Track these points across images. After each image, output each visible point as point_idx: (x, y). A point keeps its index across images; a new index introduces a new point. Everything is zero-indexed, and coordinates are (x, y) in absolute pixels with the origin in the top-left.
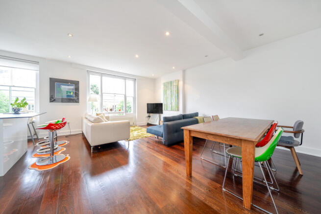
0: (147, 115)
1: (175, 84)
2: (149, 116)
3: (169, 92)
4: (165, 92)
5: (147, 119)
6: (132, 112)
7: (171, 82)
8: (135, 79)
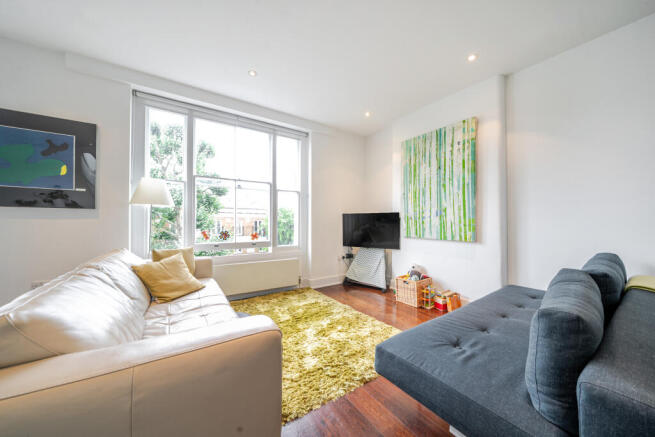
0: (343, 250)
1: (459, 137)
2: (350, 256)
3: (428, 172)
4: (411, 173)
5: (343, 263)
6: (295, 242)
7: (440, 135)
8: (307, 134)
